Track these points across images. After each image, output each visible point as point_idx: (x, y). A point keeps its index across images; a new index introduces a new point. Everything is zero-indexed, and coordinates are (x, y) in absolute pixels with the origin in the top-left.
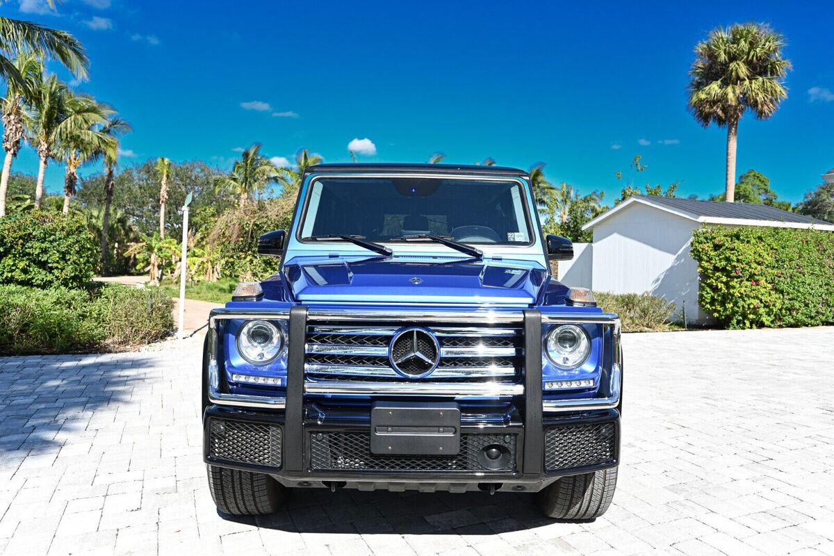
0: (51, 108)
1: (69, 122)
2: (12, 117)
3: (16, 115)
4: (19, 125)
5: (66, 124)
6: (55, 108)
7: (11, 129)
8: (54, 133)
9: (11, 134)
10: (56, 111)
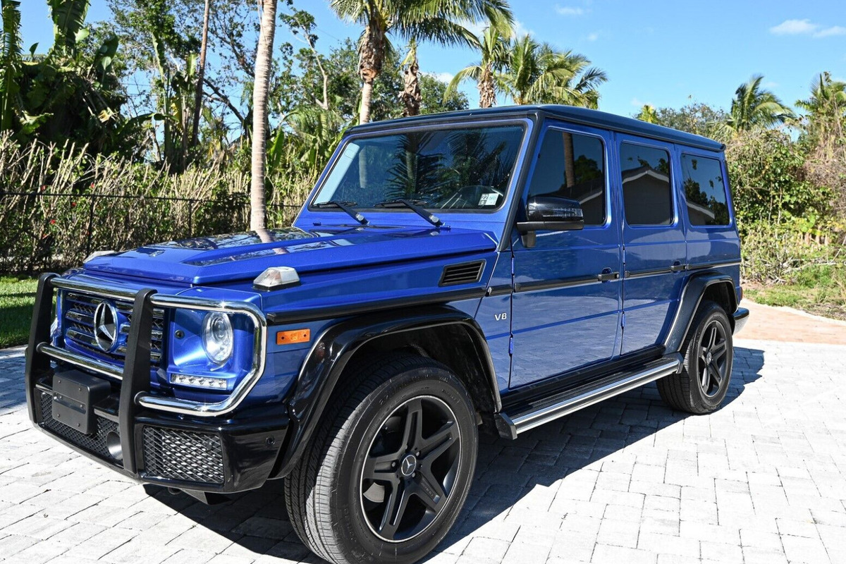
0: (526, 69)
1: (540, 81)
2: (485, 84)
3: (488, 81)
4: (491, 91)
5: (538, 83)
6: (528, 69)
7: (484, 96)
8: (528, 94)
9: (484, 101)
10: (530, 72)
